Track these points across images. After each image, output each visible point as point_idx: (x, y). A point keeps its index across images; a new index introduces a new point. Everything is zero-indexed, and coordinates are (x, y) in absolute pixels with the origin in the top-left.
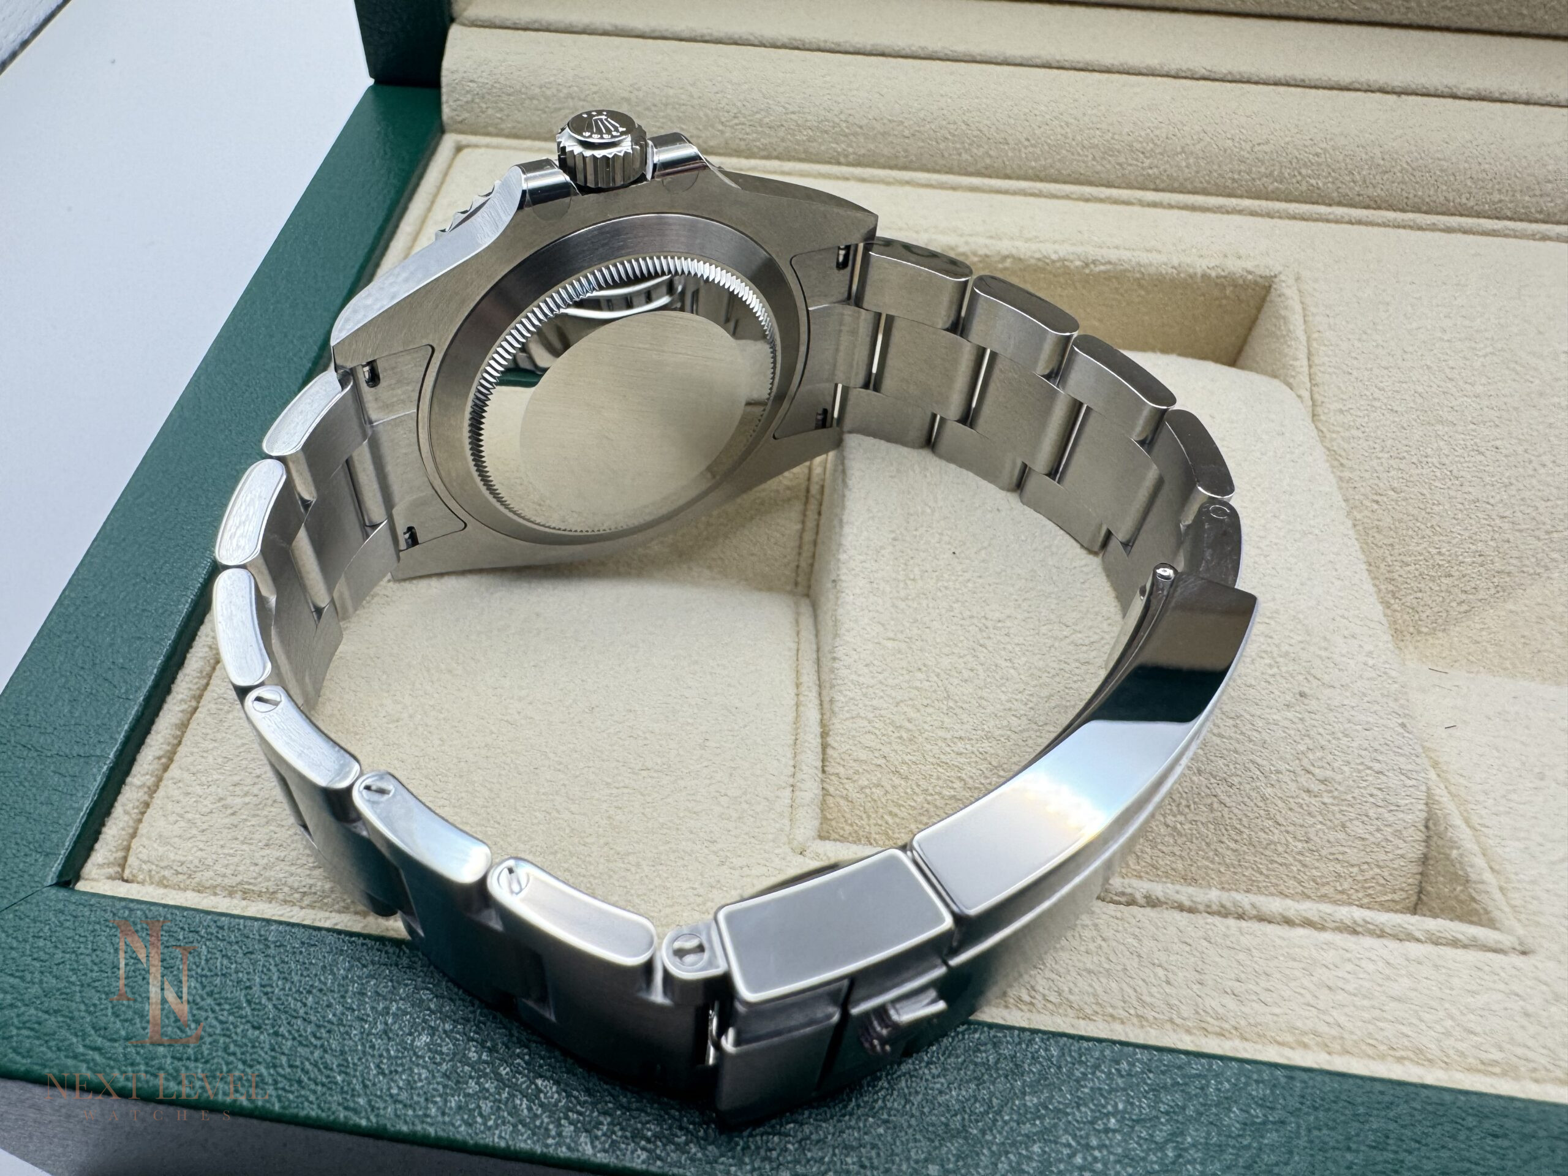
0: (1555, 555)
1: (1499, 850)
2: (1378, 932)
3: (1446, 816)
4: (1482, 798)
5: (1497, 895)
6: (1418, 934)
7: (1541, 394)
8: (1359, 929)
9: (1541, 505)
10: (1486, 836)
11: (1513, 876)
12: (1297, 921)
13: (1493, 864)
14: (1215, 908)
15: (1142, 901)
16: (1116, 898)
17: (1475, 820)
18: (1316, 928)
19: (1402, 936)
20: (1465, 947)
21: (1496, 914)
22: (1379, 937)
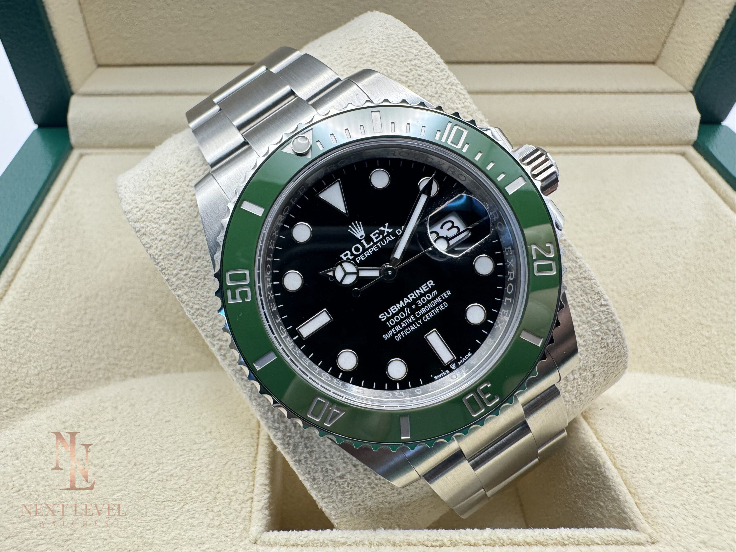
0: (640, 306)
1: (633, 480)
2: (577, 543)
3: (604, 463)
4: (620, 449)
5: (635, 509)
6: (597, 540)
7: (620, 228)
8: (566, 542)
9: (629, 282)
10: (626, 472)
11: (642, 496)
12: (533, 543)
13: (631, 489)
14: (488, 542)
15: (448, 543)
16: (434, 544)
17: (619, 464)
18: (543, 545)
19: (589, 543)
20: (622, 544)
21: (636, 520)
22: (577, 545)
